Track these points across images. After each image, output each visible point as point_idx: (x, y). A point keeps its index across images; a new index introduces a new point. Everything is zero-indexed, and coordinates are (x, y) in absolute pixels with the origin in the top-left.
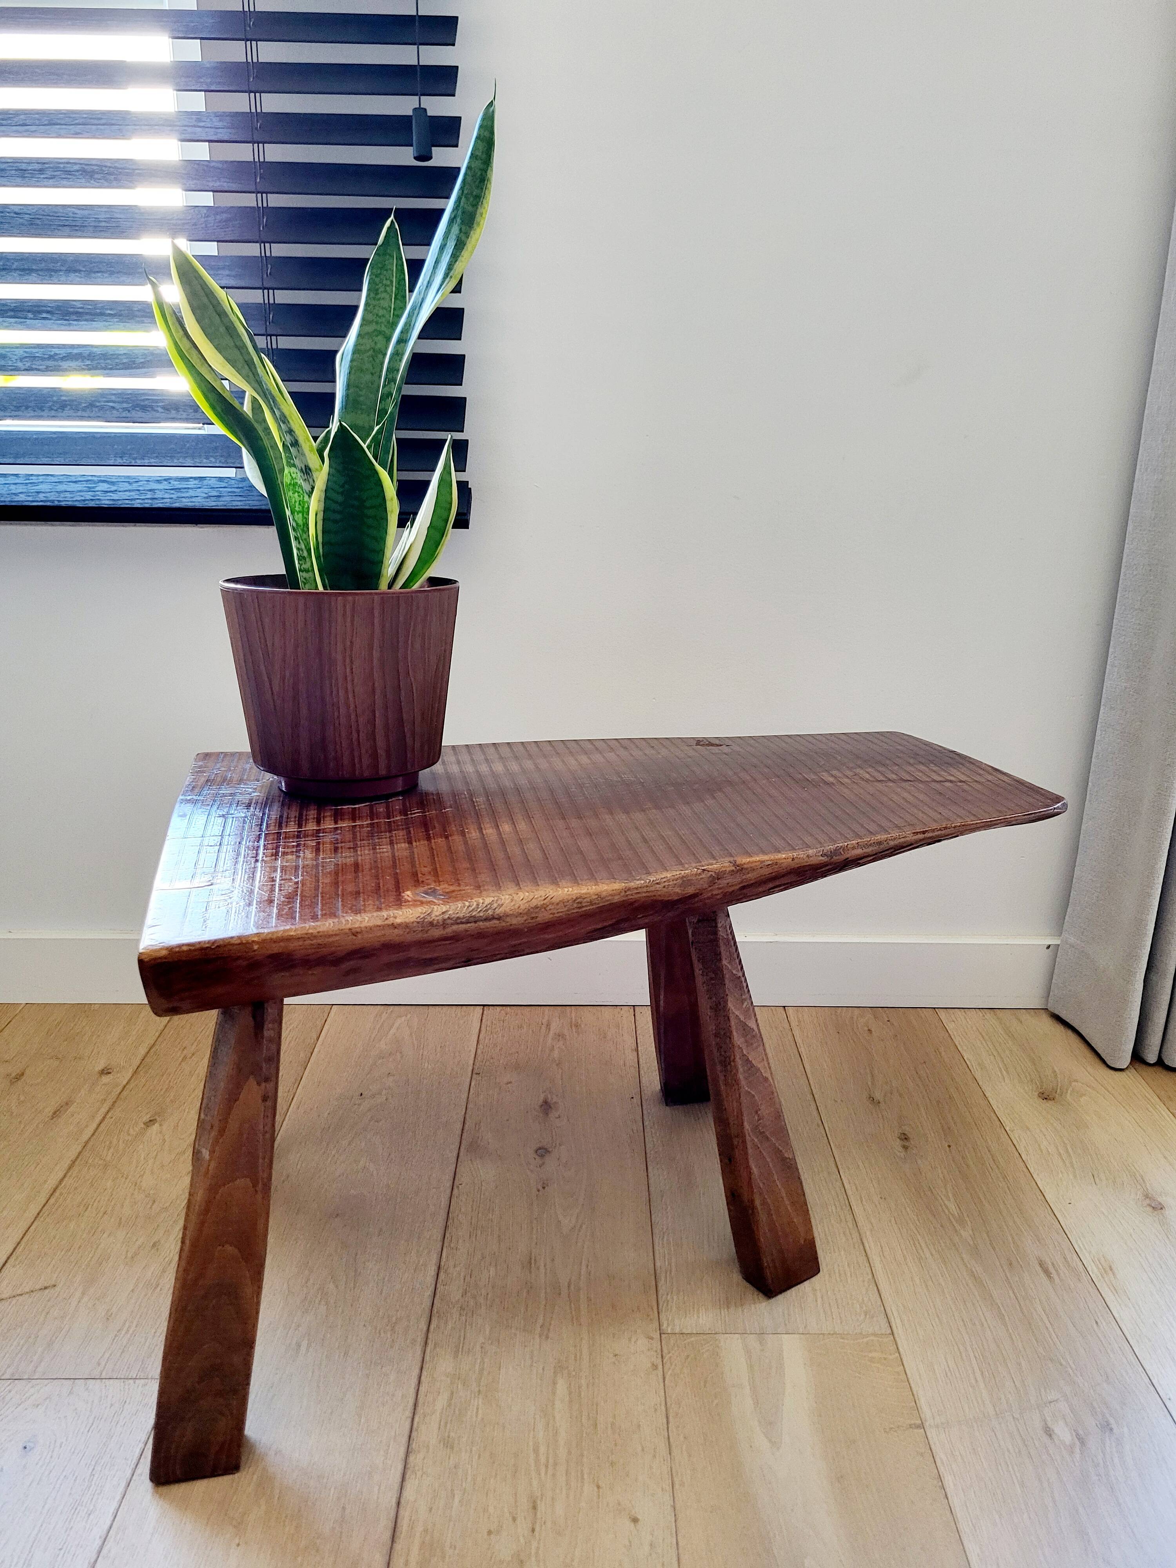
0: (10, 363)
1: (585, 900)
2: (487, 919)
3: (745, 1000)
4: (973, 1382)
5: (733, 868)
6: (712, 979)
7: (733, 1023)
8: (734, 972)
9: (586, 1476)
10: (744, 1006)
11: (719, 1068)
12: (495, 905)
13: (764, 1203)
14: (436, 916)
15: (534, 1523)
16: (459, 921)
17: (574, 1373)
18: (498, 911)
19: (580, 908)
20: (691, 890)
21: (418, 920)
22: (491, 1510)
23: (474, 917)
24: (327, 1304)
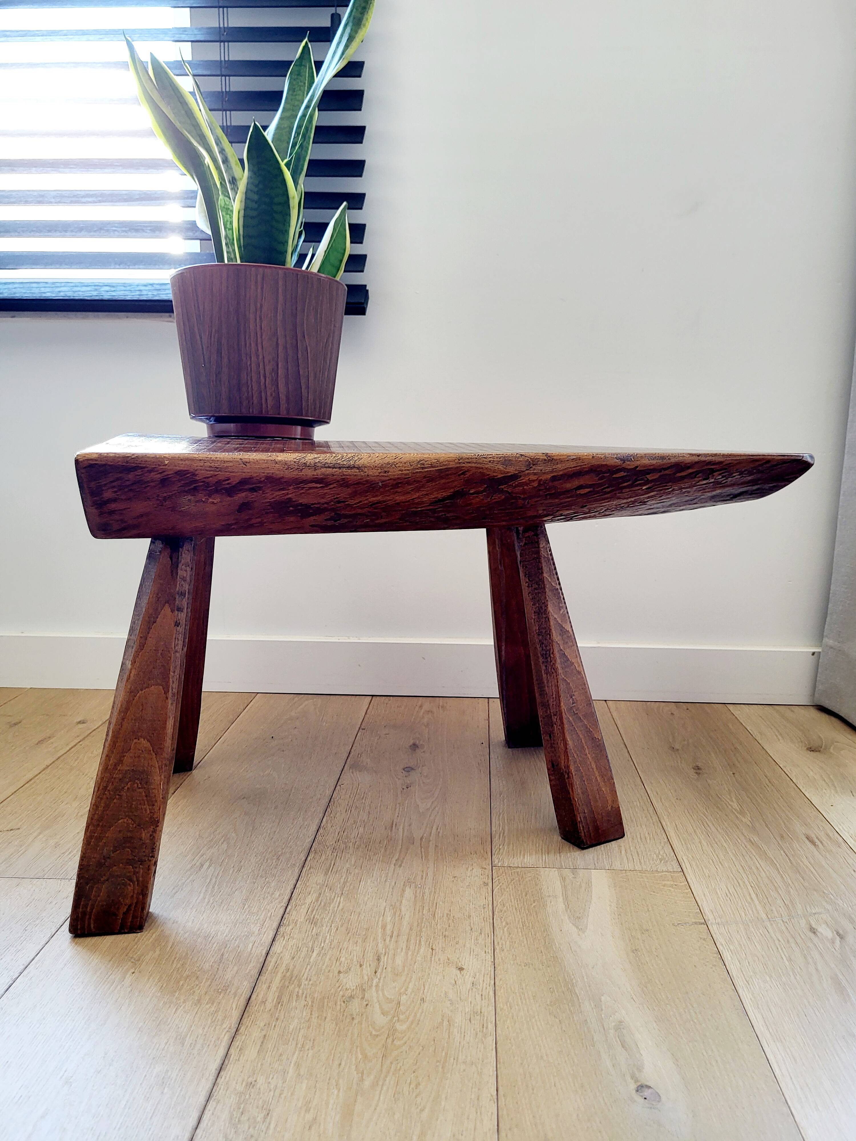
0: (46, 199)
1: (427, 462)
2: (349, 467)
3: (562, 607)
4: (749, 900)
5: (546, 458)
6: (535, 589)
7: (552, 623)
8: (553, 584)
9: (423, 943)
10: (561, 612)
11: (541, 660)
12: (356, 458)
13: (578, 769)
14: (310, 460)
16: (327, 465)
17: (420, 886)
18: (357, 463)
19: (423, 468)
20: (512, 470)
21: (295, 460)
22: (343, 959)
23: (339, 464)
24: (228, 843)
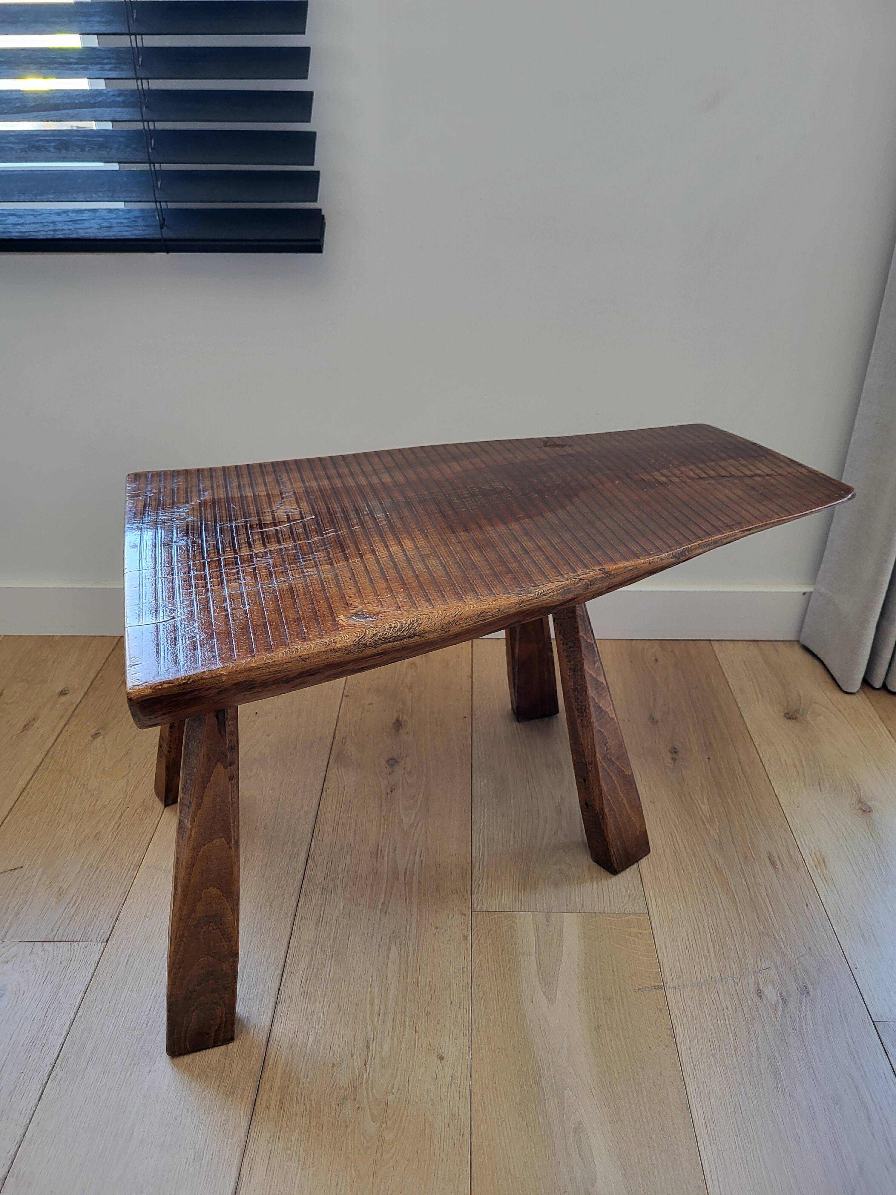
15: (367, 1058)
